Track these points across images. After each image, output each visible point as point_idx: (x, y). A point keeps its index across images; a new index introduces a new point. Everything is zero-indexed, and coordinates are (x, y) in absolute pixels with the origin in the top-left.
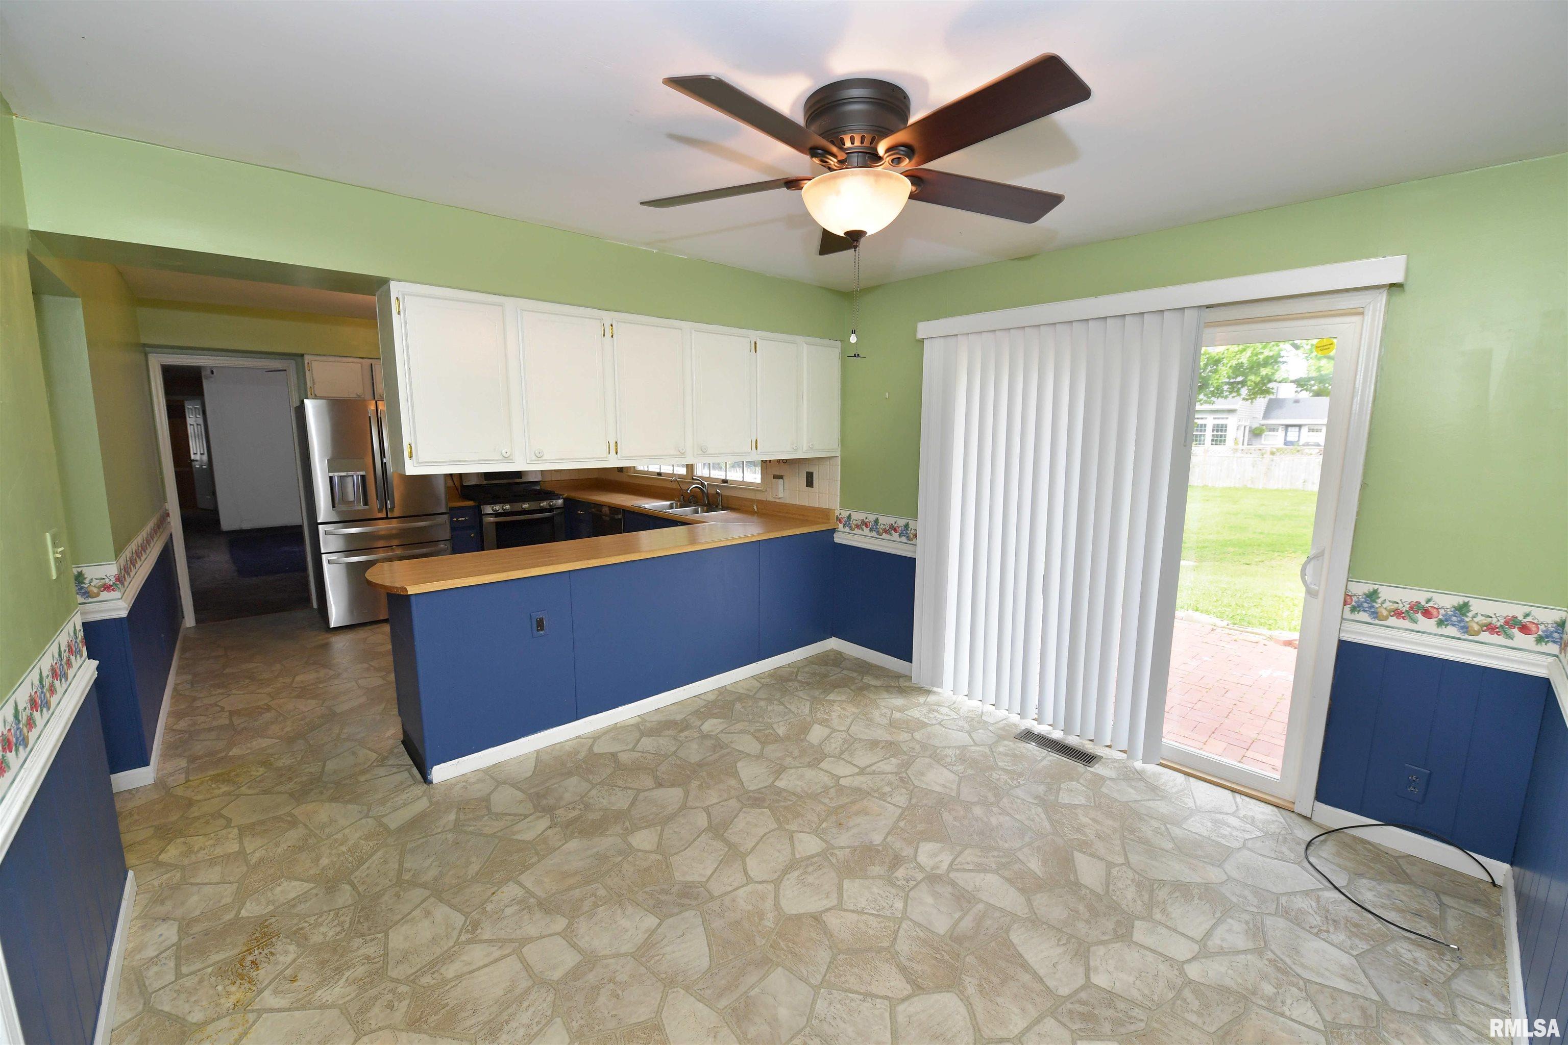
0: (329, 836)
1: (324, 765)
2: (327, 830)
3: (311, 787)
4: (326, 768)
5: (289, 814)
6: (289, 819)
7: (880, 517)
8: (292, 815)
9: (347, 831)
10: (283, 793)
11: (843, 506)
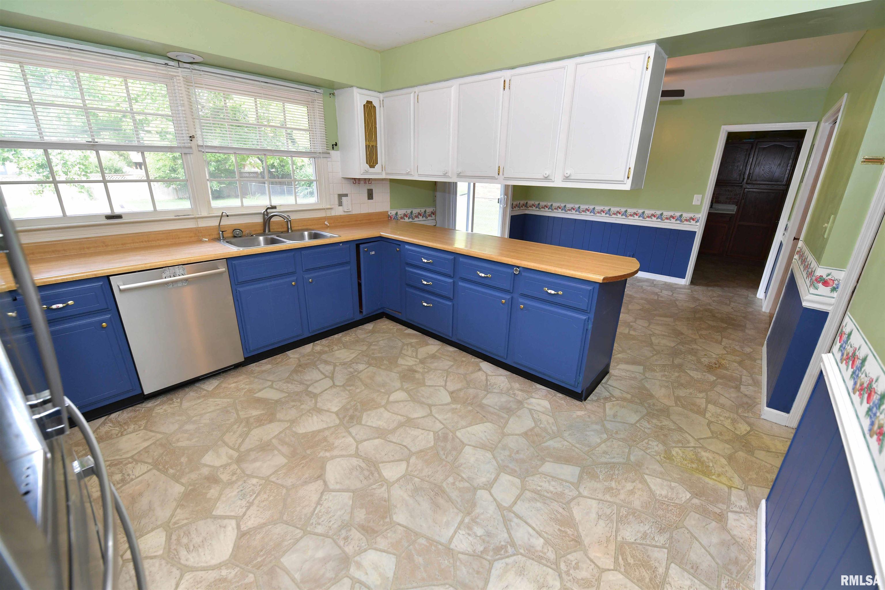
0: (667, 382)
1: (637, 422)
2: (667, 384)
3: (655, 412)
4: (638, 419)
5: (677, 405)
6: (678, 402)
7: (413, 210)
8: (676, 403)
9: (659, 378)
10: (672, 420)
11: (392, 208)
